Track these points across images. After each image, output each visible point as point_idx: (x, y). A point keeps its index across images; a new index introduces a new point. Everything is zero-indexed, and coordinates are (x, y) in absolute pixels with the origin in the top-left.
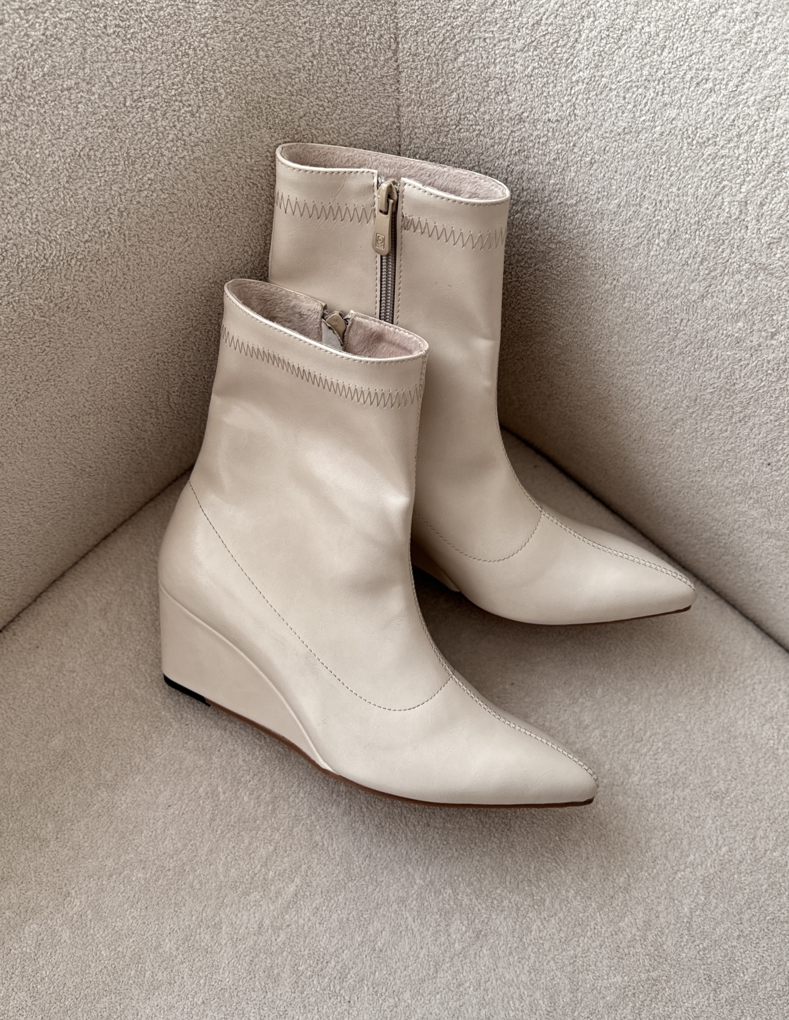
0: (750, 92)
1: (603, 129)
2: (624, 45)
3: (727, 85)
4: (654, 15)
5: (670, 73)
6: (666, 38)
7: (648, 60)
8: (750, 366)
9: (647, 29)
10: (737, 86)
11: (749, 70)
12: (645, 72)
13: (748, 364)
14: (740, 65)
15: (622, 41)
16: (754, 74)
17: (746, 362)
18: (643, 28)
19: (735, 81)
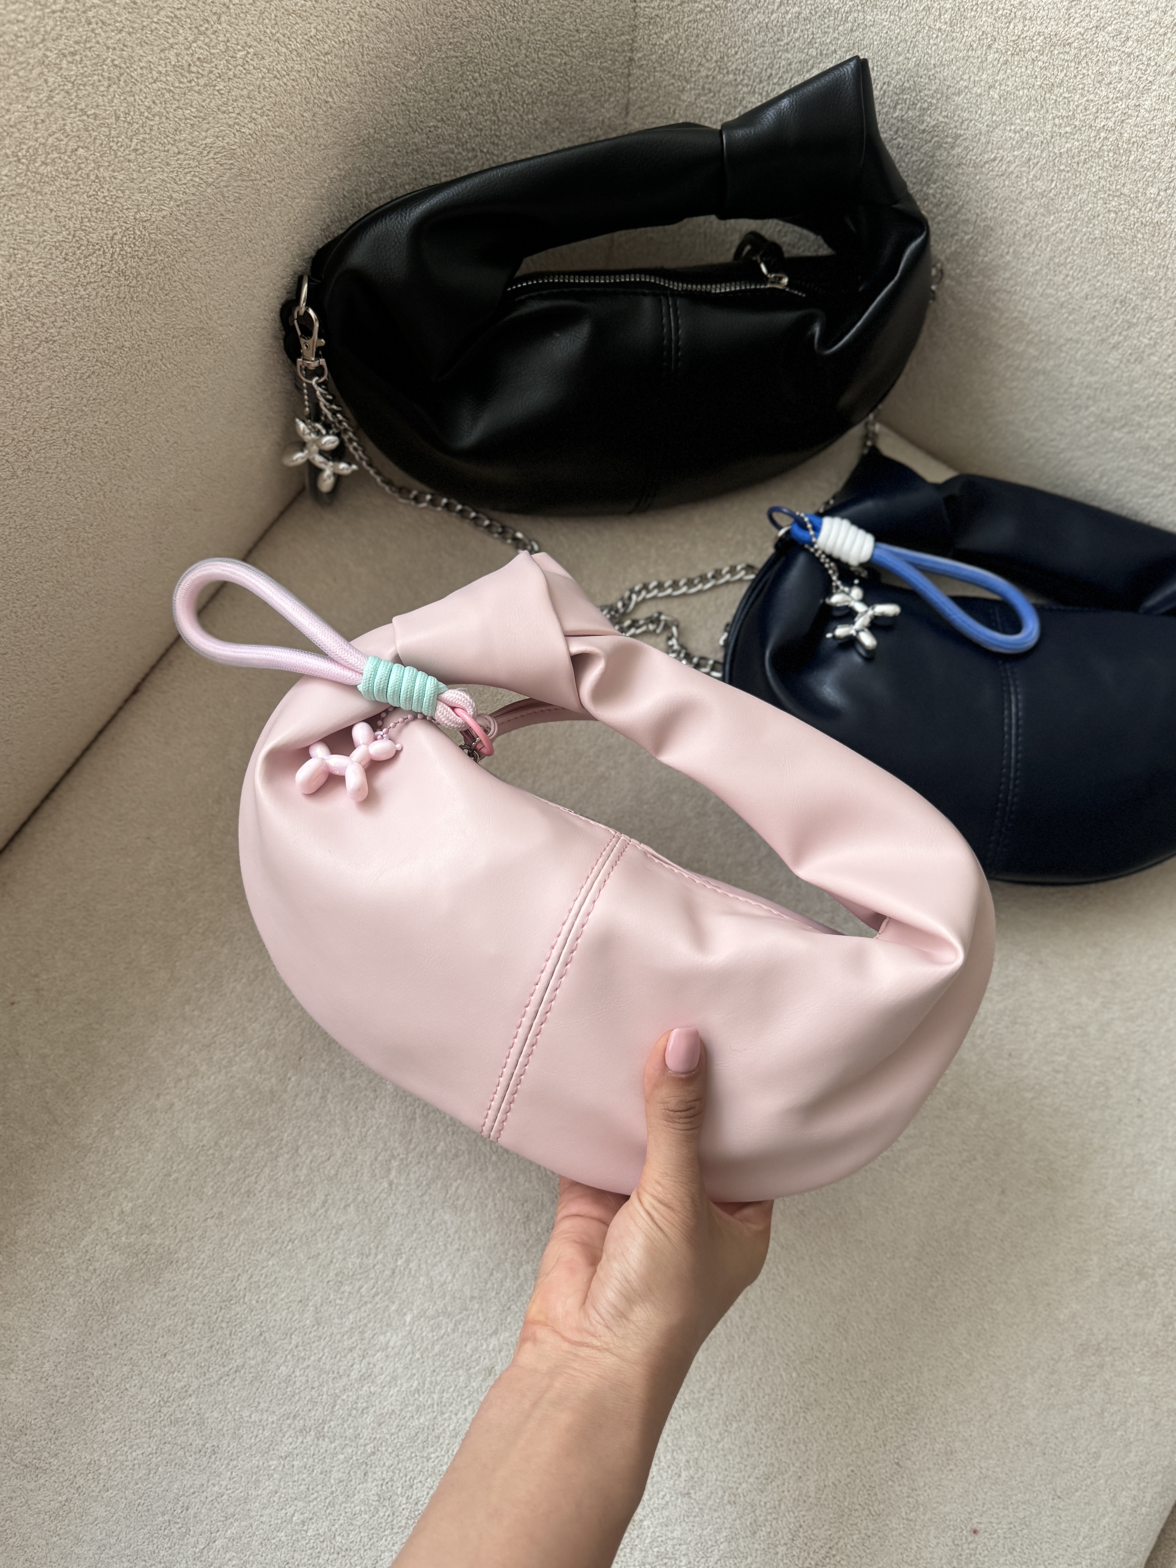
8: (1039, 165)
13: (1038, 163)
17: (1035, 161)
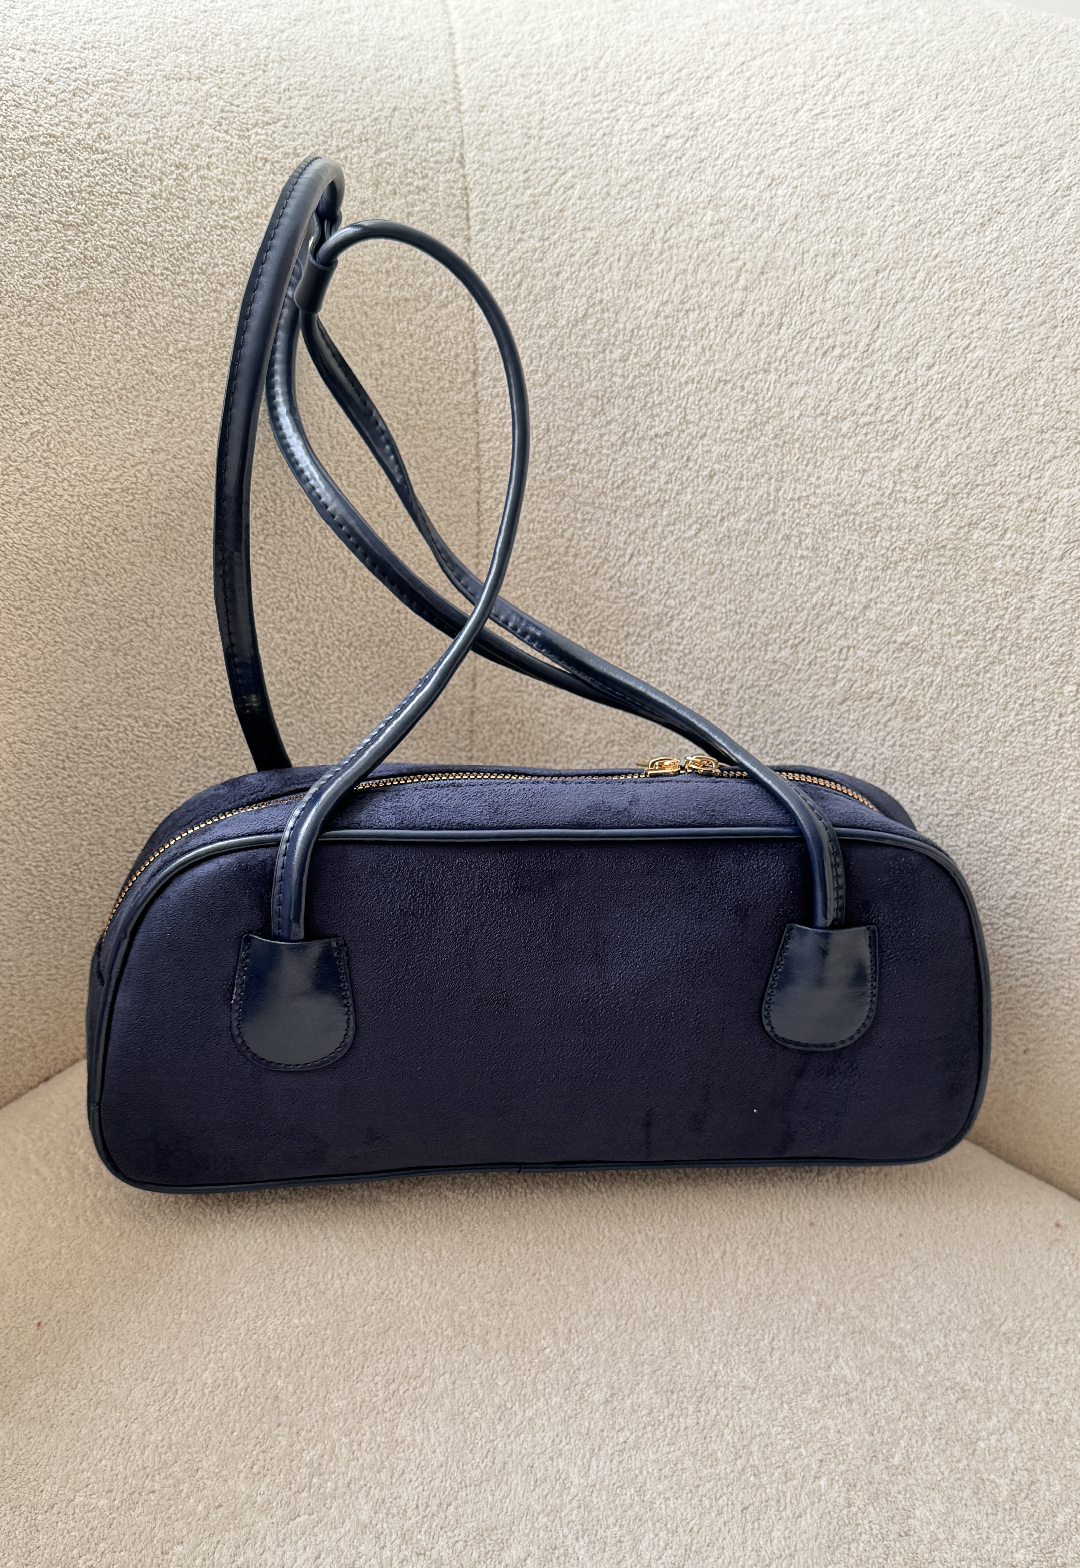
0: (884, 347)
1: (721, 431)
2: (736, 331)
3: (856, 346)
4: (765, 294)
5: (791, 350)
6: (783, 315)
7: (765, 342)
9: (760, 310)
10: (868, 345)
11: (878, 327)
12: (763, 355)
14: (867, 323)
15: (733, 328)
16: (885, 328)
18: (754, 310)
19: (865, 341)
